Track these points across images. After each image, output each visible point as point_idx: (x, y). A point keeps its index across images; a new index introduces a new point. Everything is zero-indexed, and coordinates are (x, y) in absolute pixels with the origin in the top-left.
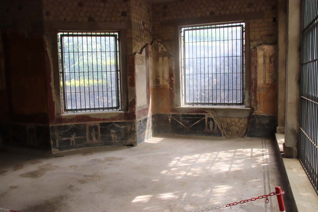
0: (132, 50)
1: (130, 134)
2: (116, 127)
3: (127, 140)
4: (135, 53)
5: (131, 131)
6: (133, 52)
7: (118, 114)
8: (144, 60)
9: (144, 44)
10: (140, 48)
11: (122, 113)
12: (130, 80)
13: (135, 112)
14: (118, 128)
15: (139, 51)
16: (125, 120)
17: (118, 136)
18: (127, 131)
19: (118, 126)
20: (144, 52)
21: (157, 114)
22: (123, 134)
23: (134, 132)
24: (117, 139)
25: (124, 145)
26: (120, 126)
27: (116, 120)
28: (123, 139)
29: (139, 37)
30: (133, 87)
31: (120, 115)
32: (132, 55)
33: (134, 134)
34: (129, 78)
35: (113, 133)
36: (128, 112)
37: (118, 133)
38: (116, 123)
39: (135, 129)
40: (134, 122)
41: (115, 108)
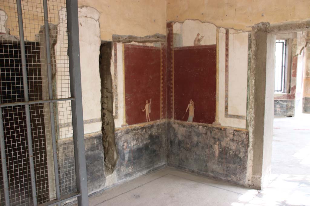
0: (296, 52)
1: (290, 109)
2: (280, 103)
3: (288, 112)
4: (298, 55)
5: (291, 106)
6: (297, 54)
7: (282, 95)
8: (302, 58)
9: (302, 47)
10: (300, 51)
11: (285, 95)
12: (293, 72)
13: (295, 94)
14: (282, 104)
15: (299, 53)
16: (287, 99)
17: (281, 109)
18: (288, 107)
19: (281, 103)
20: (302, 53)
21: (305, 98)
22: (285, 109)
23: (293, 107)
24: (281, 111)
25: (285, 116)
26: (283, 103)
27: (281, 99)
28: (285, 112)
29: (300, 43)
30: (295, 78)
31: (283, 96)
32: (296, 56)
33: (293, 109)
34: (292, 71)
35: (277, 107)
36: (290, 94)
37: (282, 107)
38: (281, 101)
39: (294, 106)
40: (294, 101)
41: (279, 91)
